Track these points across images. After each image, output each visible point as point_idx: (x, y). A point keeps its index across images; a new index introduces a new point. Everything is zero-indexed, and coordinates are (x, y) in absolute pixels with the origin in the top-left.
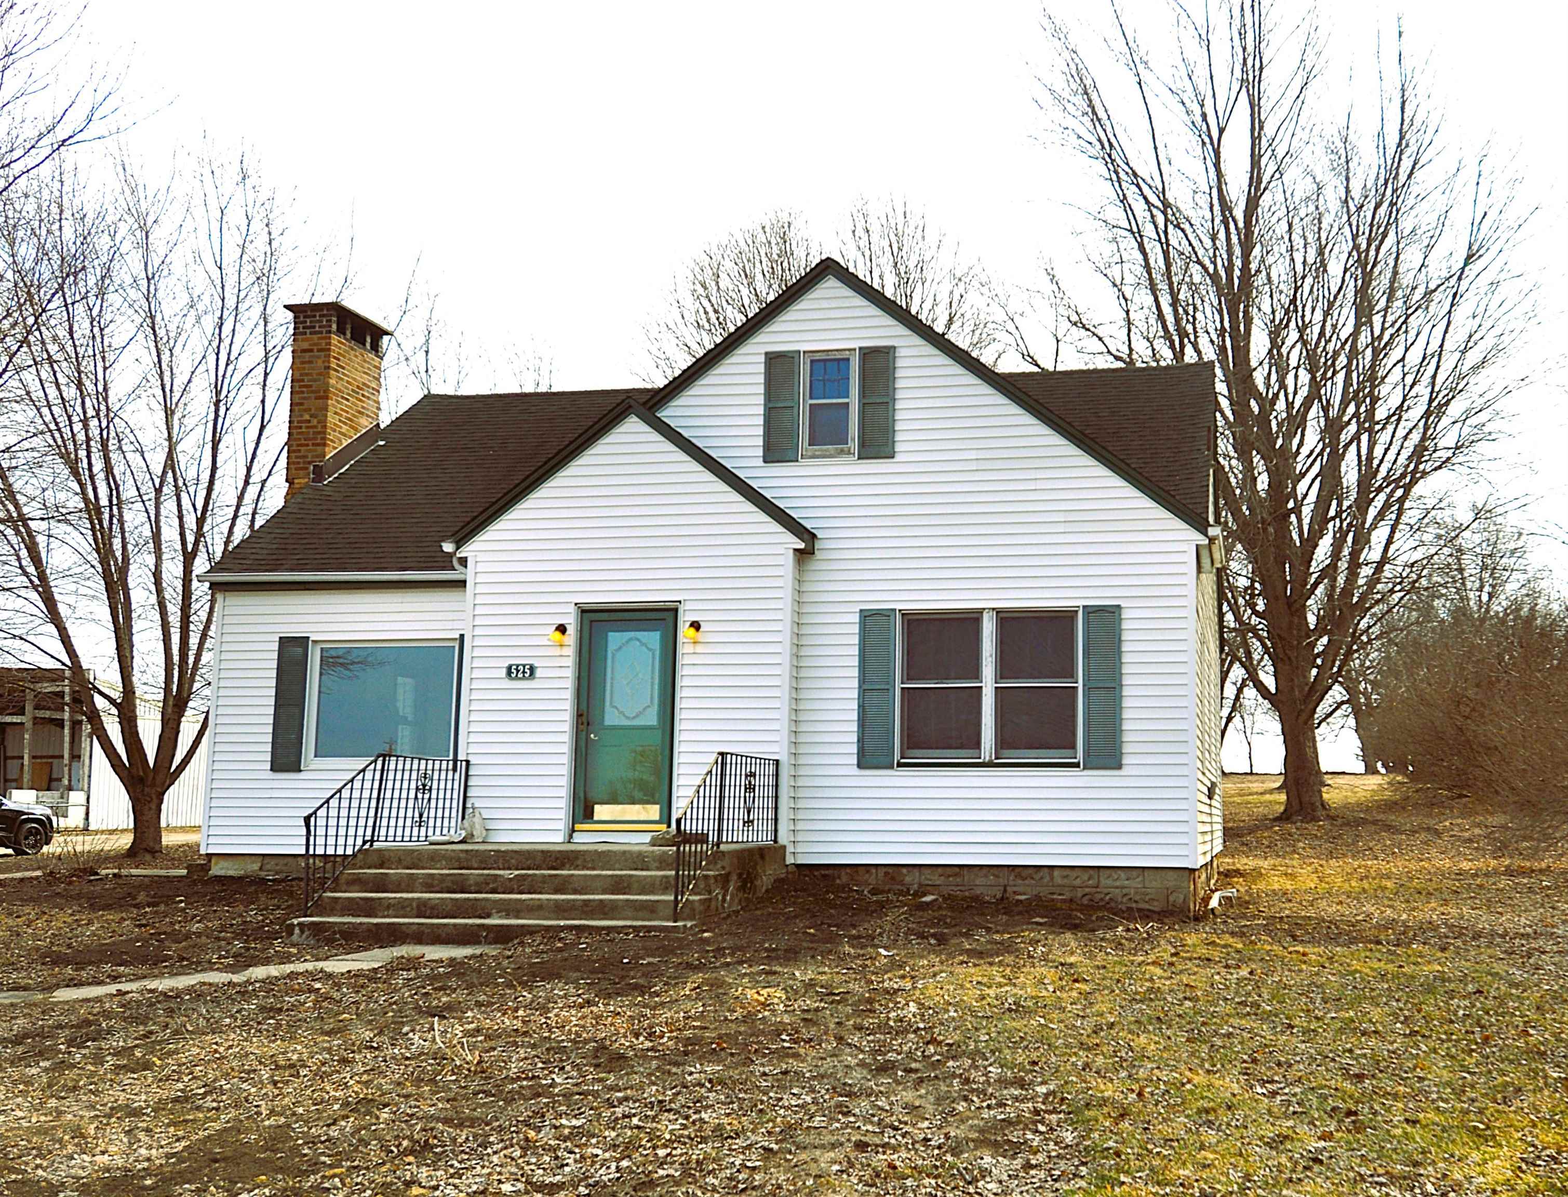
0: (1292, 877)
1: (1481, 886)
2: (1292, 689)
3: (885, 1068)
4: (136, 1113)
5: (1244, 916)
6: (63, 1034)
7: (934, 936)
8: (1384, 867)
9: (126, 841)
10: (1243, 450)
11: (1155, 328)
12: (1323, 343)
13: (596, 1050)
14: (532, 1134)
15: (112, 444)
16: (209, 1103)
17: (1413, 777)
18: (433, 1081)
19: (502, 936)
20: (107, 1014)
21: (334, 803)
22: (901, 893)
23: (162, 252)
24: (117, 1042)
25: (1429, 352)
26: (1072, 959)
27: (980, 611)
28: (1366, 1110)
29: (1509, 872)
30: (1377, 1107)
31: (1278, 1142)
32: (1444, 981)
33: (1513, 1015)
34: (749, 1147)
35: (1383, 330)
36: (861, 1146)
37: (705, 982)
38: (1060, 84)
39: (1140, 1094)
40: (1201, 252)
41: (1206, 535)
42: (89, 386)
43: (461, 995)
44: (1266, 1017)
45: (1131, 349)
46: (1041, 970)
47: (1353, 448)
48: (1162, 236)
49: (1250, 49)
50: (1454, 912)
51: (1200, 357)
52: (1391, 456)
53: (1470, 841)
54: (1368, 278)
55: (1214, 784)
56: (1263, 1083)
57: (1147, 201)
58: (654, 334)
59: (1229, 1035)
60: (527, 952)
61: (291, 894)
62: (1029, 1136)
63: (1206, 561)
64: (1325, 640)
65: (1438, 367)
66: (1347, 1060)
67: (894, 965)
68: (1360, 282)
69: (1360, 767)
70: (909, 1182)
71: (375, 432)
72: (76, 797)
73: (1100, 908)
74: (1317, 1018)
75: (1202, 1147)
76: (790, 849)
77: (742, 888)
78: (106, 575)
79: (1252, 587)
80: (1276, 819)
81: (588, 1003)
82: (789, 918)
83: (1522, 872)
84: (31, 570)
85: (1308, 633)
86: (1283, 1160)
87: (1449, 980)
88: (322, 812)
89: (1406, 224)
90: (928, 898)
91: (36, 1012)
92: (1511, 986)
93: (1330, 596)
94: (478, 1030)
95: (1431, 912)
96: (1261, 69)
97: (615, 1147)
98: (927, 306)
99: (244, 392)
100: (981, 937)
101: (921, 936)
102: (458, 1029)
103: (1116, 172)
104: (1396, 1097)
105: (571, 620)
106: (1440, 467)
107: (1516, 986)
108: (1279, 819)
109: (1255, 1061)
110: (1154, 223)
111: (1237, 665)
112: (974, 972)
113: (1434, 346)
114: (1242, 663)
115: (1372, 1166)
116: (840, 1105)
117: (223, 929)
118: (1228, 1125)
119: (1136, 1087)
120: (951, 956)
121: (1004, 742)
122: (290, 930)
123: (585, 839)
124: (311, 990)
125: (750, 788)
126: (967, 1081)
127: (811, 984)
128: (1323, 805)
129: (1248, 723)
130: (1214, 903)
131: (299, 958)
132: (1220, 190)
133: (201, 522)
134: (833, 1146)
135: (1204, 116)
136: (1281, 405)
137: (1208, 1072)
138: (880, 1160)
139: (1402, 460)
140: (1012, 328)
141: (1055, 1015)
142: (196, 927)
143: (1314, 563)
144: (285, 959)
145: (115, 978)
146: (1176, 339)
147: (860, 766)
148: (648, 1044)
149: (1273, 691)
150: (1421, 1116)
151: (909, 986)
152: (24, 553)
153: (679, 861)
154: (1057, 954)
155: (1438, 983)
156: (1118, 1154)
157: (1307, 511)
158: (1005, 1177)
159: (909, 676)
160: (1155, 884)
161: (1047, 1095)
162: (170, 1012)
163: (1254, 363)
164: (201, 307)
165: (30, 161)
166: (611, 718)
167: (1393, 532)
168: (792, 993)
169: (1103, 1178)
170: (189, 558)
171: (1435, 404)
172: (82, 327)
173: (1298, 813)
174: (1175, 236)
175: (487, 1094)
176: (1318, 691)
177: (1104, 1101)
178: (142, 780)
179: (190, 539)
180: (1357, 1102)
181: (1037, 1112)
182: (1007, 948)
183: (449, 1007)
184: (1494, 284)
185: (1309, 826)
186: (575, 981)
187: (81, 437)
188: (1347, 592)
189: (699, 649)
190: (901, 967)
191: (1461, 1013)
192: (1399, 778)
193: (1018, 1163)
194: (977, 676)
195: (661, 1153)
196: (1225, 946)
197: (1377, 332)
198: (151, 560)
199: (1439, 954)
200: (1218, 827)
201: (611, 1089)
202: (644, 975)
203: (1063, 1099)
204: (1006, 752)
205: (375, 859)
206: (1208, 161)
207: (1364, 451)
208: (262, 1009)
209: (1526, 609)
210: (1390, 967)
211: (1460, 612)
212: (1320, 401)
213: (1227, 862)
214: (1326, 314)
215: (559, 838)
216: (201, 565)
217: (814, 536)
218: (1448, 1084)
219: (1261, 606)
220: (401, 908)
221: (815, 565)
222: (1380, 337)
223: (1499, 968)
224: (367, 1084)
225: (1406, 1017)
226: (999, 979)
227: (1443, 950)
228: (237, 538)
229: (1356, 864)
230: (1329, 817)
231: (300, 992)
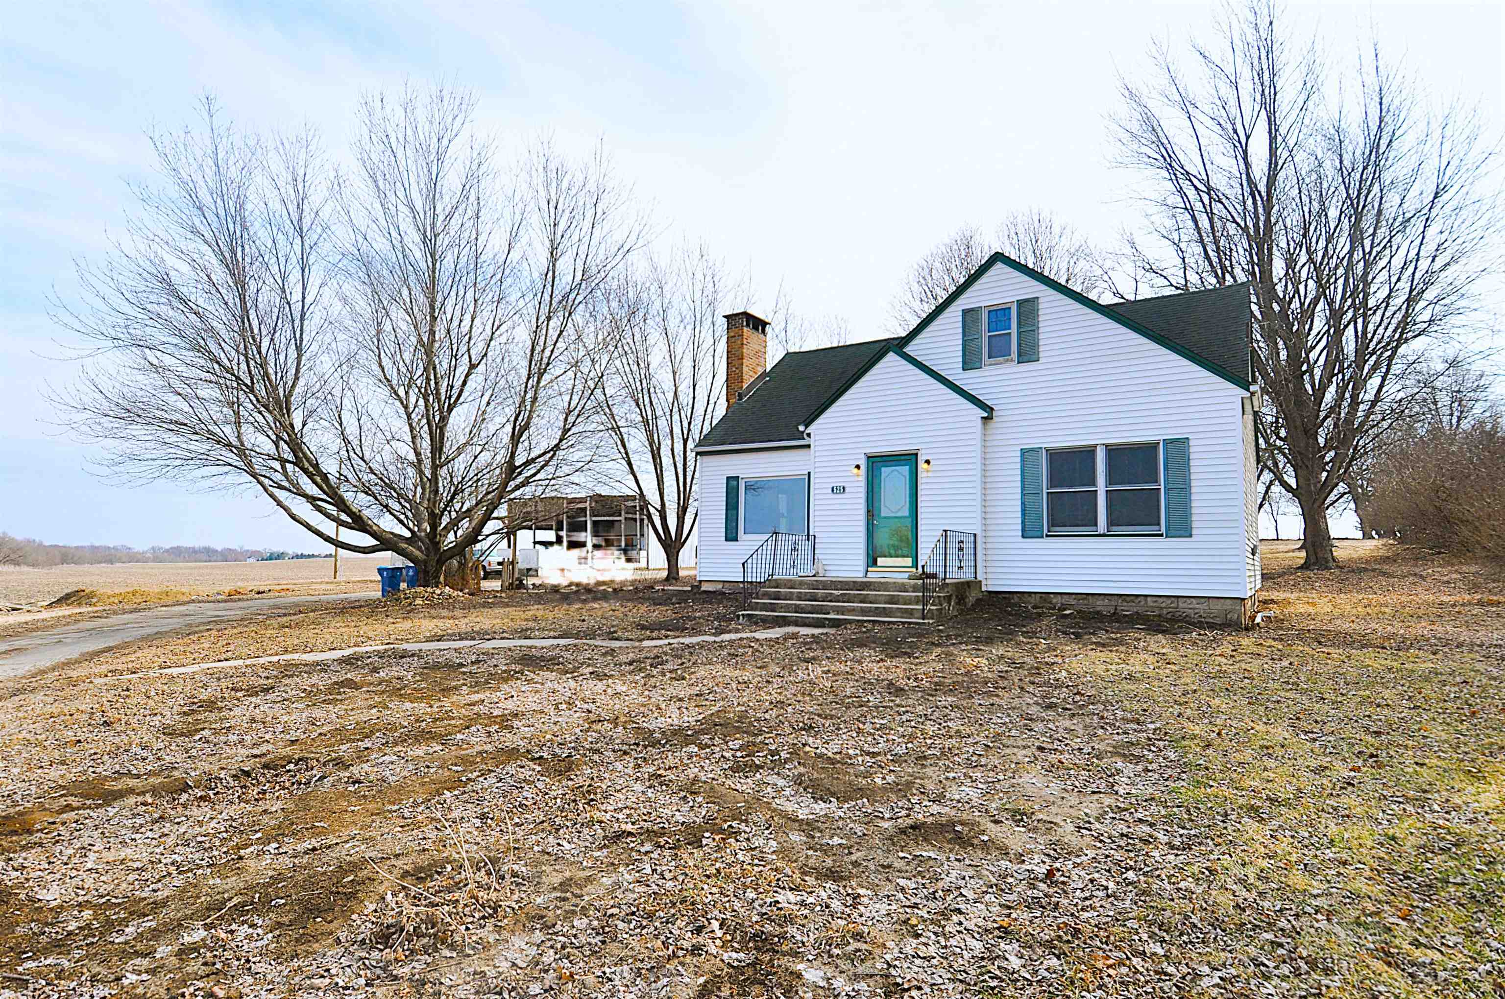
0: (1314, 605)
1: (1459, 613)
2: (1309, 485)
3: (1050, 706)
4: (681, 700)
5: (1281, 628)
6: (648, 661)
7: (1073, 633)
8: (1382, 599)
9: (665, 574)
10: (1270, 337)
11: (1204, 265)
12: (1326, 260)
13: (889, 685)
14: (861, 726)
15: (652, 390)
16: (711, 697)
17: (1401, 541)
18: (810, 694)
19: (836, 624)
20: (666, 654)
21: (755, 556)
22: (1050, 608)
23: (669, 296)
24: (669, 666)
25: (1409, 259)
26: (1164, 651)
27: (1096, 446)
28: (1384, 755)
29: (1480, 603)
30: (1392, 753)
31: (1320, 770)
32: (1437, 674)
33: (1493, 698)
34: (976, 743)
35: (1372, 248)
36: (1041, 749)
37: (943, 653)
38: (1135, 127)
39: (1219, 734)
40: (1235, 215)
41: (1248, 390)
42: (642, 365)
43: (819, 653)
44: (1304, 692)
45: (1186, 281)
46: (1144, 656)
47: (1352, 326)
48: (1208, 208)
49: (1267, 83)
50: (1440, 629)
51: (1235, 281)
52: (1381, 330)
53: (1448, 582)
54: (1359, 216)
55: (1255, 546)
56: (1306, 733)
57: (1196, 188)
58: (898, 307)
59: (1278, 702)
60: (848, 632)
61: (737, 600)
62: (1146, 752)
63: (1248, 407)
64: (1332, 453)
65: (1416, 268)
66: (1366, 722)
67: (1050, 649)
68: (1353, 219)
69: (1360, 535)
70: (1072, 772)
71: (764, 374)
72: (643, 553)
73: (1179, 621)
74: (1342, 695)
75: (1265, 769)
76: (984, 583)
77: (959, 603)
78: (652, 451)
79: (1277, 422)
80: (1298, 568)
81: (882, 660)
82: (986, 621)
83: (1491, 603)
84: (622, 450)
85: (1320, 449)
86: (1325, 781)
87: (1441, 674)
88: (750, 561)
89: (1387, 177)
90: (1068, 612)
91: (637, 650)
92: (1490, 679)
93: (1336, 425)
94: (829, 671)
95: (1422, 628)
96: (1275, 94)
97: (904, 736)
98: (1053, 272)
99: (706, 360)
100: (1103, 636)
101: (1064, 633)
102: (819, 670)
103: (1175, 175)
104: (1406, 747)
105: (863, 463)
106: (1419, 335)
107: (1495, 679)
108: (1301, 568)
109: (1298, 719)
110: (1202, 201)
111: (1266, 472)
112: (1103, 655)
113: (1412, 254)
114: (1270, 470)
115: (1391, 790)
116: (1025, 725)
117: (709, 616)
118: (1283, 757)
119: (1216, 730)
120: (1085, 645)
121: (1112, 522)
122: (738, 616)
123: (874, 576)
124: (750, 647)
125: (961, 549)
126: (1102, 718)
127: (1002, 657)
128: (1334, 560)
129: (1275, 508)
130: (1258, 620)
131: (743, 631)
132: (1248, 174)
133: (690, 424)
134: (1024, 747)
135: (1235, 131)
136: (1295, 304)
137: (1266, 723)
138: (1053, 758)
139: (1389, 332)
140: (1106, 278)
141: (1156, 683)
142: (698, 614)
143: (1323, 404)
144: (737, 631)
145: (667, 637)
146: (1219, 272)
147: (1023, 537)
148: (915, 684)
149: (1294, 486)
150: (1427, 761)
151: (1060, 661)
152: (619, 443)
153: (924, 588)
154: (1153, 647)
155: (1432, 675)
156: (1207, 768)
157: (1317, 372)
158: (1132, 775)
159: (1052, 484)
160: (1217, 607)
161: (1155, 730)
162: (691, 654)
163: (1275, 280)
164: (686, 321)
165: (614, 263)
166: (884, 513)
167: (1384, 379)
168: (992, 662)
169: (1198, 781)
170: (685, 441)
171: (1414, 293)
172: (638, 337)
173: (1315, 564)
174: (1217, 208)
175: (837, 703)
176: (1328, 487)
177: (1194, 737)
178: (670, 546)
179: (685, 432)
180: (1377, 749)
181: (1150, 739)
182: (1121, 642)
183: (814, 658)
184: (1458, 209)
185: (1324, 572)
186: (874, 649)
187: (639, 388)
188: (1349, 421)
189: (930, 474)
190: (1054, 650)
191: (1452, 695)
192: (1391, 542)
193: (1140, 768)
194: (1093, 483)
195: (929, 742)
196: (1270, 647)
197: (1367, 250)
198: (670, 442)
199: (1432, 657)
200: (1258, 573)
201: (898, 706)
202: (910, 647)
203: (1166, 733)
204: (1114, 528)
205: (774, 584)
206: (1239, 157)
207: (1360, 328)
208: (729, 654)
209: (1489, 426)
210: (1395, 664)
211: (1436, 432)
212: (1326, 297)
213: (1264, 596)
214: (1328, 241)
215: (861, 575)
216: (690, 445)
217: (992, 409)
218: (1446, 741)
219: (1283, 433)
220: (787, 608)
221: (992, 424)
222: (1370, 253)
223: (1479, 666)
224: (780, 693)
225: (1410, 697)
226: (1117, 660)
227: (1434, 654)
228: (705, 432)
229: (1360, 597)
230: (1337, 567)
231: (745, 647)
